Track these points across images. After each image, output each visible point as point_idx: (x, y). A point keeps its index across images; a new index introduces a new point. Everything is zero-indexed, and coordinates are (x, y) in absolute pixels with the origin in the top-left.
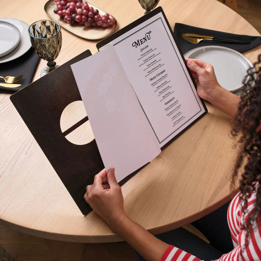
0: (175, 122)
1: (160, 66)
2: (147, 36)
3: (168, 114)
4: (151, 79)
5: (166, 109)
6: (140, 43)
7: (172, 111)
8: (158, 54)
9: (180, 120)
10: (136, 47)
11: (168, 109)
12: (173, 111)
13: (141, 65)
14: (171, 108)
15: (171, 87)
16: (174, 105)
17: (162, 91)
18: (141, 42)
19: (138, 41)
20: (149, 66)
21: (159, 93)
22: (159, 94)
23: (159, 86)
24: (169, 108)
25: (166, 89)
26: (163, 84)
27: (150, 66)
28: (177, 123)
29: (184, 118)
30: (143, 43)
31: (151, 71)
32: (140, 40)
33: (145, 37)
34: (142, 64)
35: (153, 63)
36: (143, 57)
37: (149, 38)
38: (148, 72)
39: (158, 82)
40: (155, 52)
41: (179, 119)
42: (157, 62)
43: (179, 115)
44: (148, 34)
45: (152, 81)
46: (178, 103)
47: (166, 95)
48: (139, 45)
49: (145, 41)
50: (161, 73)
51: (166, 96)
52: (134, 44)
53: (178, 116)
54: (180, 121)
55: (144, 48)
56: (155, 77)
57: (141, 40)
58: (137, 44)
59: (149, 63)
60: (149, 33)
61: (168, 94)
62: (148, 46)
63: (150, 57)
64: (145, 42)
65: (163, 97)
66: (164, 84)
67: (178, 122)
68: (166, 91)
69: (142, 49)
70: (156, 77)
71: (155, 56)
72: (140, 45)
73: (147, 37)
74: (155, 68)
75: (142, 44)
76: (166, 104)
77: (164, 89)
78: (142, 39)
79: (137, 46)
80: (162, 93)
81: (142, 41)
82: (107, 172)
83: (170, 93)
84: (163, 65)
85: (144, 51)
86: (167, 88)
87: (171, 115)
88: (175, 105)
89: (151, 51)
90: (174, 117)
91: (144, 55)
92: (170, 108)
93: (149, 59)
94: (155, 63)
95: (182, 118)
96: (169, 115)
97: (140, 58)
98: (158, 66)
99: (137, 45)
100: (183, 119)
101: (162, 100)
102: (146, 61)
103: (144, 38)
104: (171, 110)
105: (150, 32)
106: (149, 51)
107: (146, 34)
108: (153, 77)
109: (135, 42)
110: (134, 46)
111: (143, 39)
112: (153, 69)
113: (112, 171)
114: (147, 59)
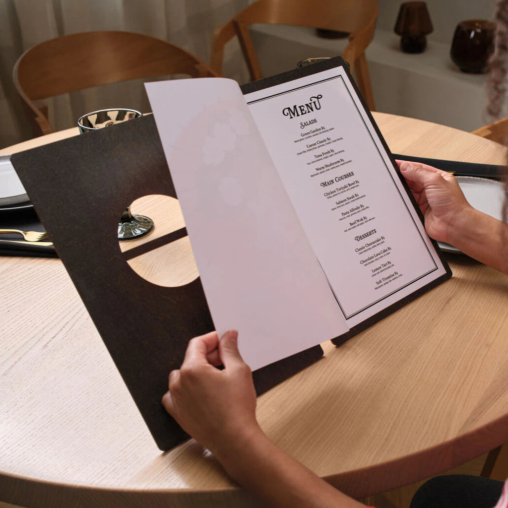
0: (380, 282)
1: (343, 162)
2: (314, 102)
3: (364, 262)
4: (324, 184)
5: (360, 250)
6: (300, 113)
7: (373, 257)
8: (338, 140)
9: (391, 279)
10: (291, 118)
11: (362, 251)
12: (375, 258)
13: (301, 153)
14: (369, 249)
15: (367, 207)
16: (375, 244)
17: (349, 211)
18: (301, 110)
19: (295, 107)
20: (318, 158)
21: (342, 214)
22: (342, 217)
23: (342, 202)
24: (364, 249)
25: (358, 210)
26: (350, 198)
27: (320, 158)
28: (385, 284)
29: (400, 276)
30: (306, 113)
31: (323, 168)
32: (300, 107)
33: (310, 104)
34: (305, 152)
35: (326, 153)
36: (306, 138)
37: (318, 107)
38: (317, 169)
39: (339, 193)
40: (331, 135)
41: (389, 277)
42: (336, 154)
43: (388, 268)
44: (316, 100)
45: (326, 187)
46: (383, 242)
47: (358, 221)
48: (296, 114)
49: (310, 110)
50: (346, 177)
51: (357, 223)
52: (287, 111)
53: (385, 269)
54: (390, 281)
55: (308, 123)
56: (332, 181)
57: (302, 108)
58: (293, 112)
59: (318, 152)
60: (318, 98)
61: (362, 222)
62: (315, 121)
63: (321, 142)
64: (309, 112)
65: (351, 224)
66: (352, 199)
67: (386, 281)
68: (356, 213)
69: (303, 124)
70: (334, 181)
71: (330, 143)
72: (298, 115)
73: (313, 104)
74: (331, 164)
75: (302, 114)
76: (359, 238)
77: (353, 210)
78: (303, 106)
79: (292, 116)
80: (349, 216)
81: (303, 110)
82: (219, 338)
83: (366, 220)
84: (349, 162)
85: (307, 129)
86: (358, 208)
87: (370, 263)
88: (378, 245)
89: (323, 132)
90: (377, 269)
91: (308, 136)
92: (366, 248)
93: (317, 145)
94: (331, 156)
95: (395, 276)
96: (365, 263)
97: (300, 140)
98: (339, 162)
99: (294, 114)
100: (397, 277)
101: (349, 229)
102: (311, 147)
103: (307, 105)
104: (370, 254)
105: (320, 97)
106: (317, 130)
107: (312, 99)
108: (327, 180)
109: (289, 109)
110: (286, 114)
111: (305, 106)
112: (327, 166)
113: (233, 338)
114: (315, 144)
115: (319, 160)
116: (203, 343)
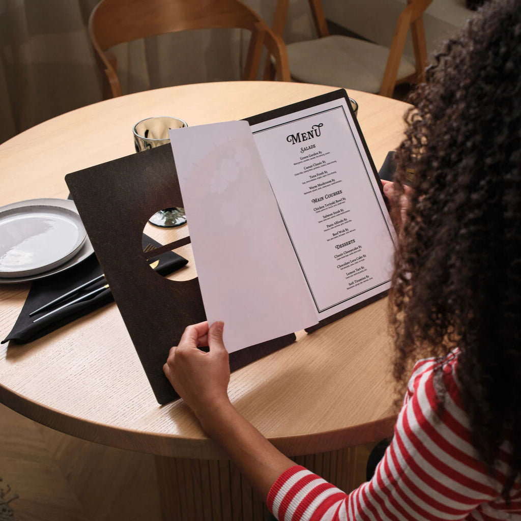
0: (353, 283)
1: (334, 182)
2: (315, 130)
3: (340, 266)
4: (315, 201)
5: (338, 257)
6: (301, 139)
7: (349, 263)
8: (332, 163)
9: (362, 281)
10: (294, 143)
11: (340, 257)
12: (351, 263)
13: (298, 174)
14: (347, 256)
15: (350, 221)
16: (353, 252)
17: (334, 223)
18: (303, 137)
19: (298, 134)
20: (313, 179)
21: (327, 226)
22: (326, 228)
23: (328, 216)
24: (342, 256)
25: (341, 223)
26: (336, 213)
27: (314, 178)
28: (356, 285)
29: (370, 279)
30: (307, 139)
31: (316, 187)
32: (302, 134)
33: (312, 131)
34: (302, 173)
35: (320, 174)
36: (304, 161)
37: (318, 134)
38: (311, 188)
39: (327, 209)
40: (327, 159)
41: (361, 280)
42: (328, 174)
43: (361, 272)
44: (316, 128)
45: (316, 203)
46: (360, 250)
47: (340, 232)
48: (298, 141)
49: (311, 137)
50: (335, 195)
51: (339, 234)
52: (290, 138)
53: (359, 273)
54: (362, 283)
55: (308, 148)
56: (322, 198)
57: (304, 135)
58: (295, 138)
59: (313, 173)
60: (319, 126)
61: (344, 232)
62: (314, 146)
63: (317, 165)
64: (310, 138)
65: (334, 235)
66: (338, 214)
67: (357, 283)
68: (339, 225)
69: (303, 149)
70: (324, 198)
71: (325, 165)
72: (300, 141)
73: (314, 132)
74: (324, 184)
75: (304, 140)
76: (338, 247)
77: (337, 222)
78: (305, 133)
79: (295, 142)
80: (333, 228)
81: (305, 137)
82: (209, 327)
83: (347, 231)
84: (339, 182)
85: (306, 153)
86: (342, 221)
87: (345, 268)
88: (355, 252)
89: (320, 156)
90: (351, 273)
91: (306, 159)
92: (344, 255)
93: (313, 167)
94: (324, 176)
95: (366, 279)
96: (341, 268)
97: (299, 163)
98: (330, 181)
99: (296, 141)
100: (368, 280)
101: (332, 239)
102: (308, 169)
103: (309, 133)
104: (347, 260)
105: (321, 125)
106: (315, 154)
107: (314, 127)
108: (319, 197)
109: (293, 136)
110: (289, 140)
111: (307, 134)
112: (319, 185)
113: (220, 327)
114: (311, 166)
115: (313, 180)
116: (195, 331)
